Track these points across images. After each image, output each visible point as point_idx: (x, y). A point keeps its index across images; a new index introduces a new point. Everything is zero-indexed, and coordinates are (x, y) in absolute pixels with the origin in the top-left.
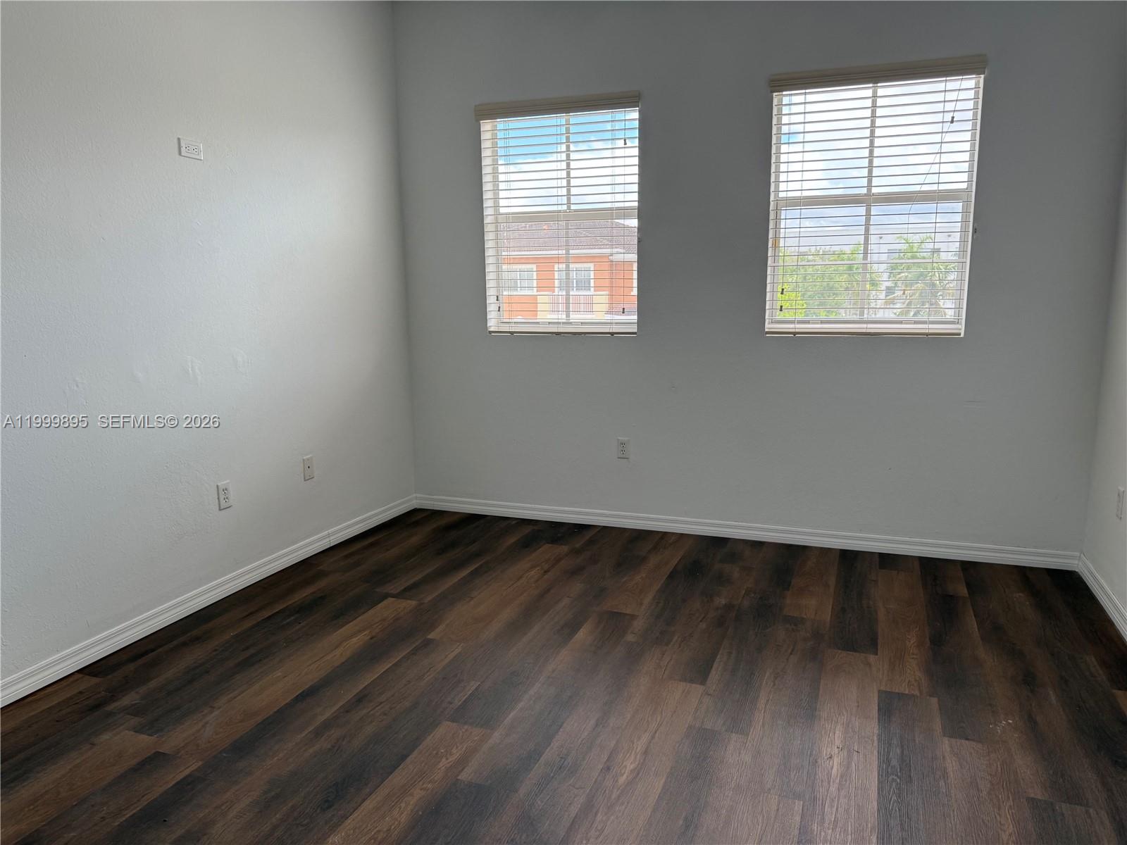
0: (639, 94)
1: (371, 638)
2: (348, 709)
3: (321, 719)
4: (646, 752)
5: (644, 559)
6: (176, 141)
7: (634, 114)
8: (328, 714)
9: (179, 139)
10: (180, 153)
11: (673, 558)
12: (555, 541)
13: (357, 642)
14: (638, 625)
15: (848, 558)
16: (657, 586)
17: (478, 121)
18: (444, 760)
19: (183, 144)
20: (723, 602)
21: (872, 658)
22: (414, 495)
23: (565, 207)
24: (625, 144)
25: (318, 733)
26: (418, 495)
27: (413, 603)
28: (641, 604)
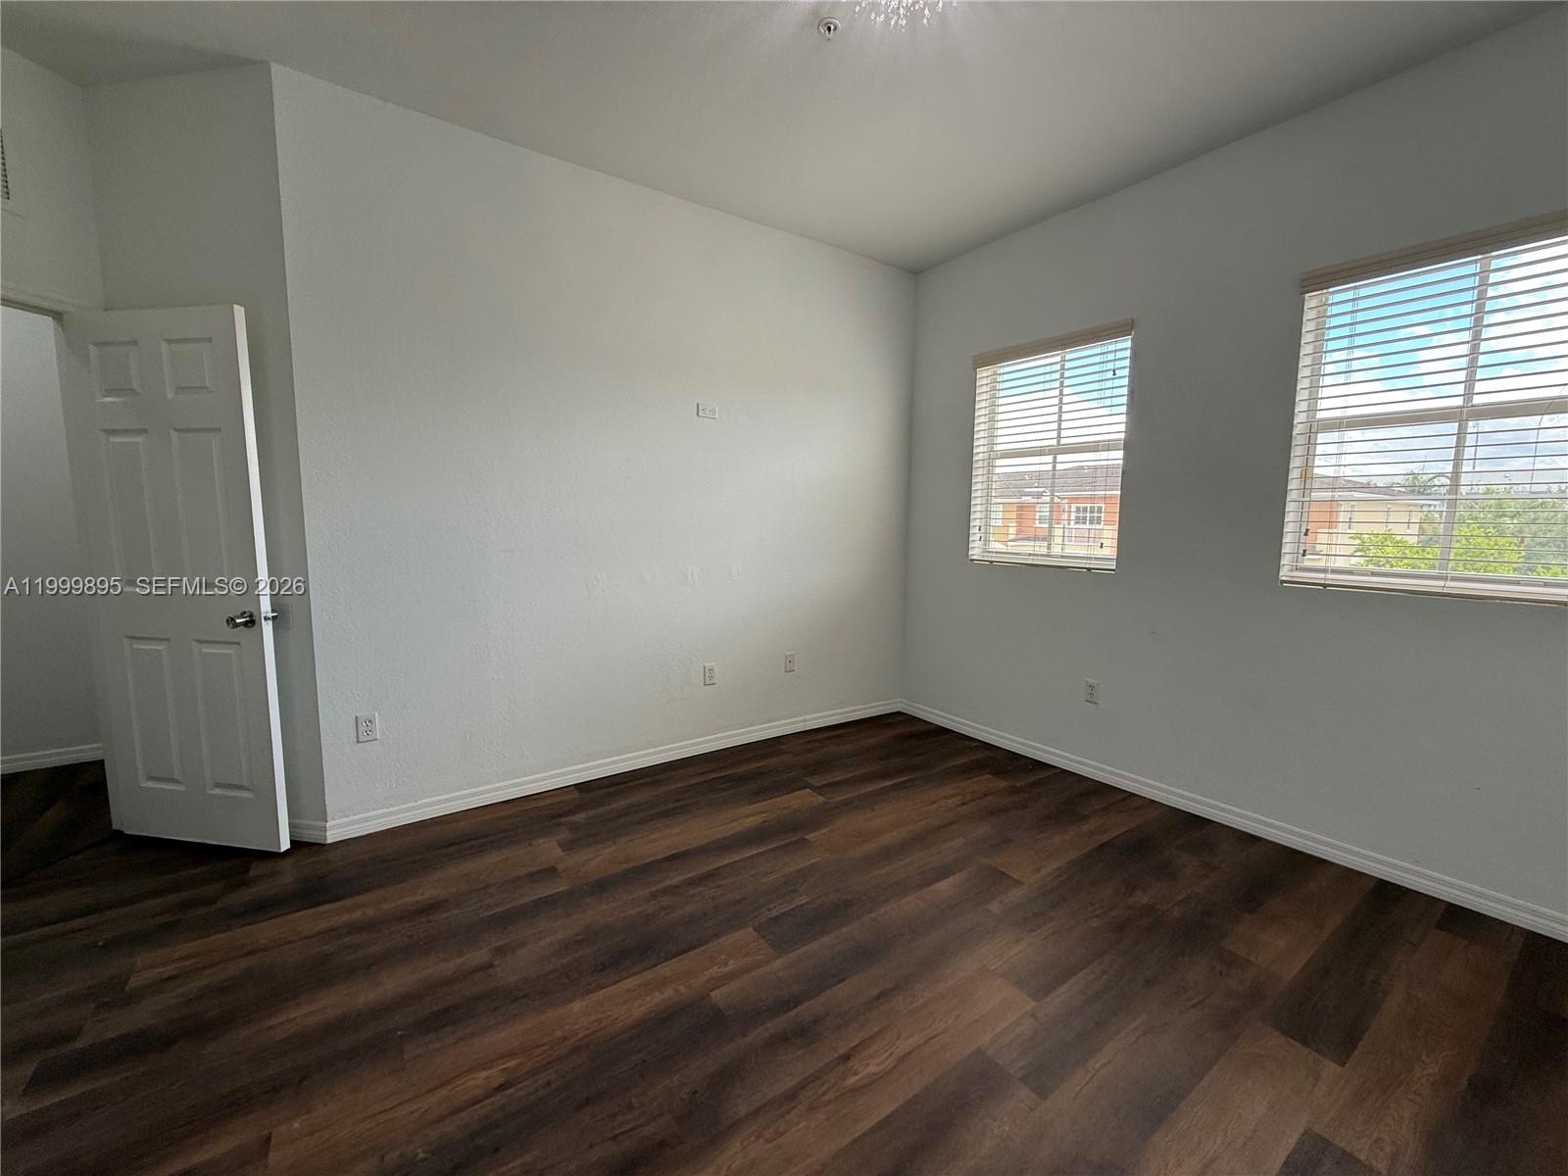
0: (1133, 321)
1: (764, 822)
2: (692, 882)
3: (668, 882)
4: (902, 1059)
5: (1085, 818)
6: (696, 406)
7: (1125, 344)
8: (676, 880)
9: (698, 405)
10: (698, 414)
11: (1118, 826)
12: (999, 772)
13: (751, 822)
14: (1015, 895)
15: (1386, 895)
16: (1073, 855)
17: (975, 370)
18: (716, 967)
19: (700, 407)
20: (1145, 900)
21: (1330, 1069)
22: (899, 699)
23: (1054, 442)
24: (1114, 374)
25: (654, 896)
26: (903, 700)
27: (821, 799)
28: (1038, 871)
